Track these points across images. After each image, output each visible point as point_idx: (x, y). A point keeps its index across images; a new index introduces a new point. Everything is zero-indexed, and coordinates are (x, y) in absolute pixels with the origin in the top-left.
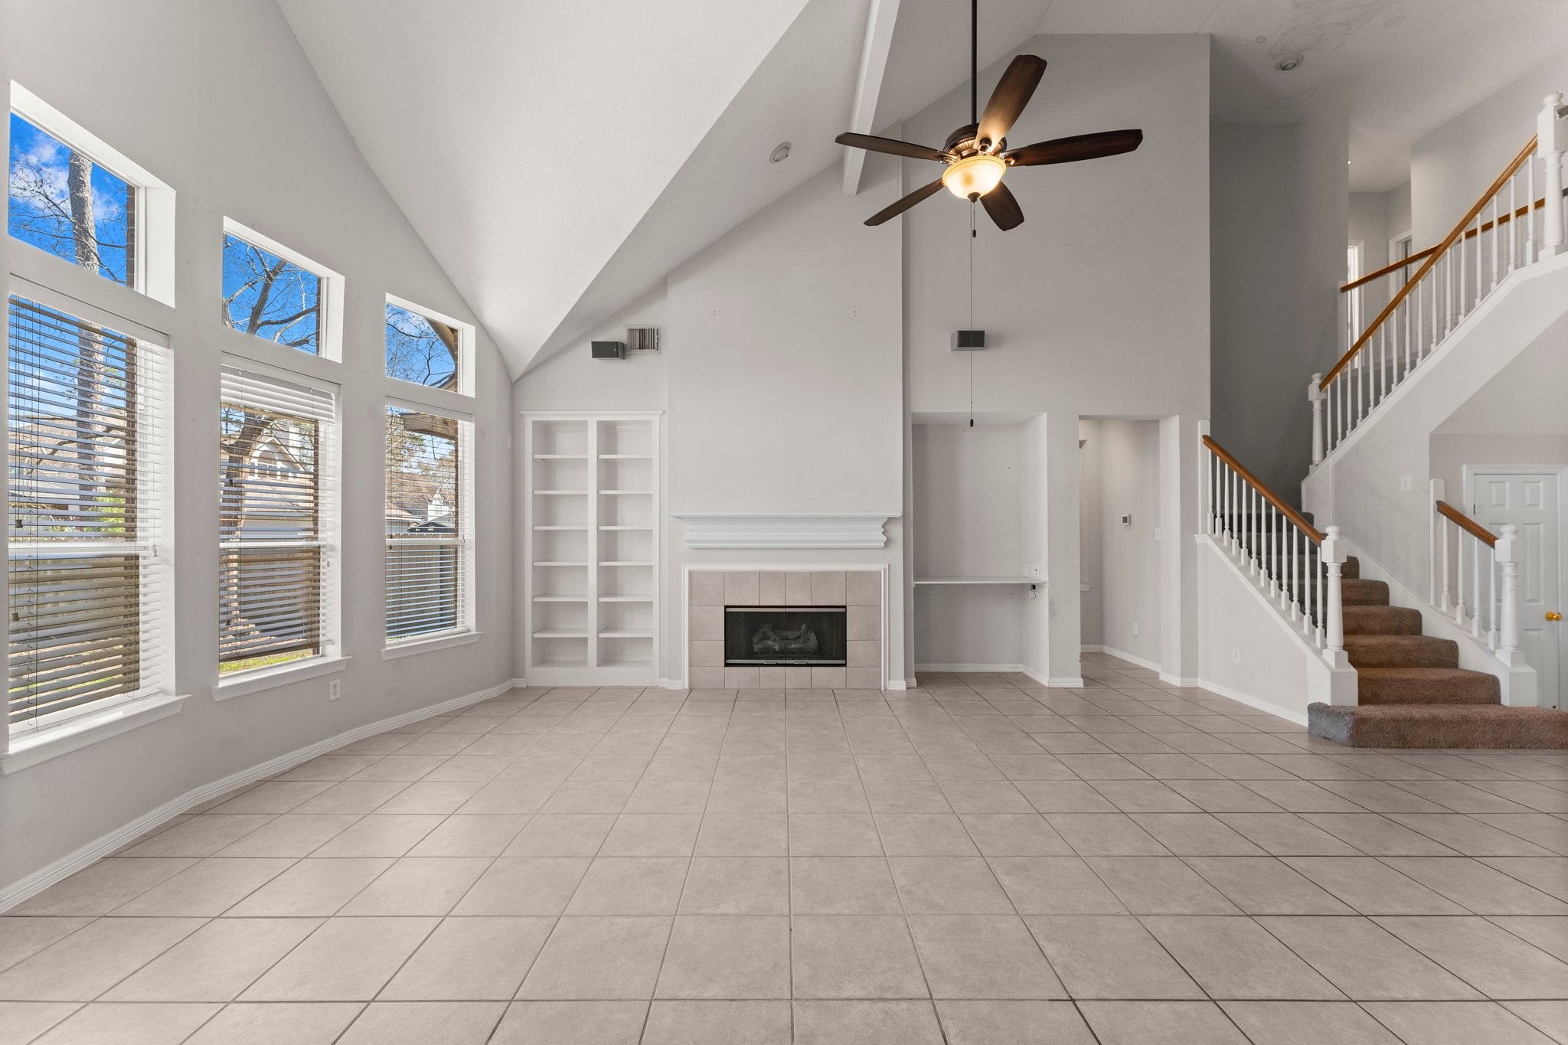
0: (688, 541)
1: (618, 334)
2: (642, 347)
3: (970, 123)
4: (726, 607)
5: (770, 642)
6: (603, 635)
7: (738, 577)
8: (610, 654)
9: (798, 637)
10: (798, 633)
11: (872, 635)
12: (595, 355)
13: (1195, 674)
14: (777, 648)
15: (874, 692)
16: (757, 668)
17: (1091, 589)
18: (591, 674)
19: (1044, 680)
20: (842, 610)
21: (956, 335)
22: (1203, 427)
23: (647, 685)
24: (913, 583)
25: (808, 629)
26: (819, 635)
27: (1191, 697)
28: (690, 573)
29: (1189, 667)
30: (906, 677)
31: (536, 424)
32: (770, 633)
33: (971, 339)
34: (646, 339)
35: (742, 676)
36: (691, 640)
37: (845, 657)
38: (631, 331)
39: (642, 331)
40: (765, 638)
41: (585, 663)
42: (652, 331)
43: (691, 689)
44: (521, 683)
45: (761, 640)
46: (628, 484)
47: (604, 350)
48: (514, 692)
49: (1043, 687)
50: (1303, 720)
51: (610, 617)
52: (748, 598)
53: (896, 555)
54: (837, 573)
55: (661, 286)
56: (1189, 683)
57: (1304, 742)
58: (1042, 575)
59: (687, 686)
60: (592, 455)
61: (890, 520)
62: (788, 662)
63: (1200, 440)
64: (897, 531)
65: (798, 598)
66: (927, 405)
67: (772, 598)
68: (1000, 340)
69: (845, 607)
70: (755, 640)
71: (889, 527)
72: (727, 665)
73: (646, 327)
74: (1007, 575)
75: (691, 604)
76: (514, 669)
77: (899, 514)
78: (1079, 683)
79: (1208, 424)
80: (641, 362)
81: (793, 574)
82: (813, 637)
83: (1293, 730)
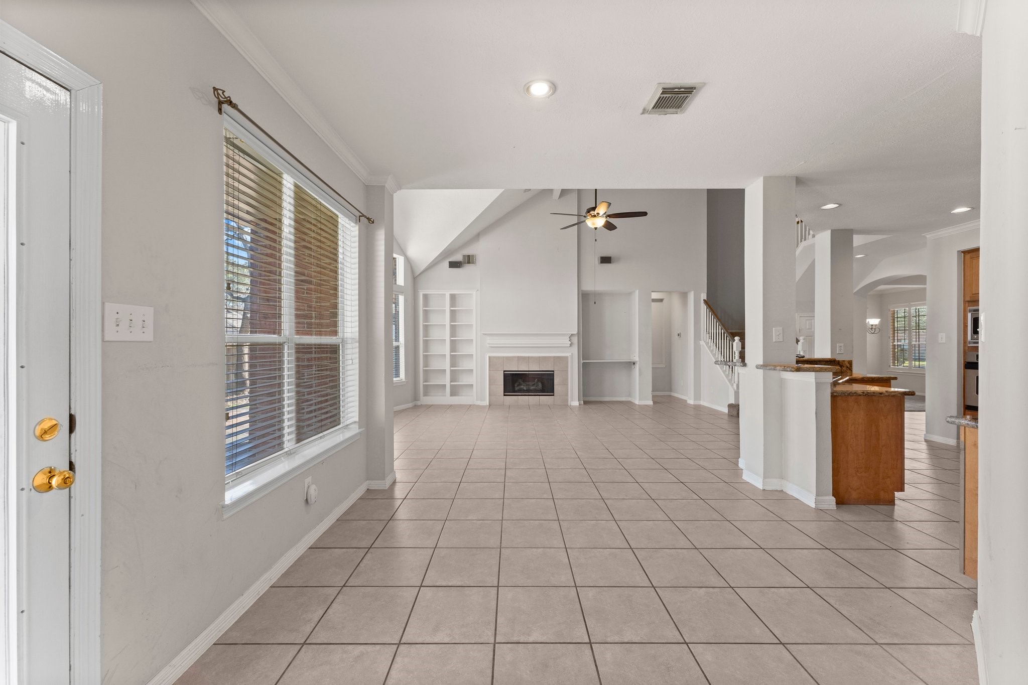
0: (488, 344)
1: (458, 257)
2: (469, 263)
3: (594, 206)
4: (504, 371)
5: (522, 387)
6: (452, 383)
7: (509, 359)
8: (454, 392)
9: (534, 385)
10: (533, 383)
11: (565, 383)
12: (450, 267)
13: (700, 400)
14: (525, 388)
15: (565, 405)
16: (517, 397)
17: (666, 366)
18: (446, 399)
19: (637, 402)
20: (553, 372)
21: (600, 258)
22: (704, 296)
23: (471, 404)
24: (582, 361)
25: (538, 381)
26: (543, 384)
27: (697, 408)
28: (490, 358)
29: (697, 396)
30: (579, 400)
31: (423, 295)
32: (522, 383)
33: (606, 260)
34: (469, 260)
35: (511, 399)
36: (490, 385)
37: (553, 392)
38: (464, 256)
39: (469, 256)
40: (519, 385)
41: (445, 396)
42: (473, 256)
43: (490, 405)
44: (419, 403)
45: (518, 385)
46: (462, 321)
47: (454, 265)
48: (416, 407)
49: (636, 404)
50: (726, 410)
51: (454, 375)
52: (514, 367)
53: (575, 350)
54: (550, 357)
55: (477, 237)
56: (697, 403)
57: (726, 417)
58: (636, 358)
59: (488, 404)
60: (448, 309)
61: (572, 335)
62: (530, 394)
63: (702, 301)
64: (575, 340)
65: (534, 367)
66: (588, 287)
67: (523, 368)
68: (618, 259)
69: (553, 371)
70: (516, 385)
71: (572, 338)
72: (504, 395)
73: (470, 255)
74: (624, 359)
75: (489, 370)
76: (416, 398)
77: (575, 332)
78: (651, 403)
79: (705, 295)
80: (467, 269)
81: (532, 357)
82: (540, 384)
83: (722, 413)
